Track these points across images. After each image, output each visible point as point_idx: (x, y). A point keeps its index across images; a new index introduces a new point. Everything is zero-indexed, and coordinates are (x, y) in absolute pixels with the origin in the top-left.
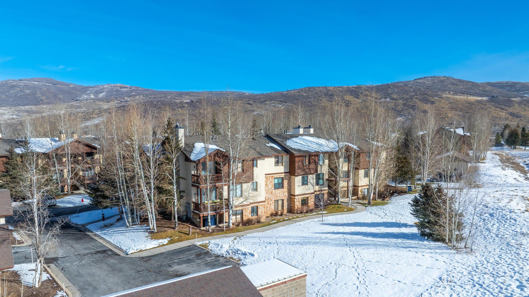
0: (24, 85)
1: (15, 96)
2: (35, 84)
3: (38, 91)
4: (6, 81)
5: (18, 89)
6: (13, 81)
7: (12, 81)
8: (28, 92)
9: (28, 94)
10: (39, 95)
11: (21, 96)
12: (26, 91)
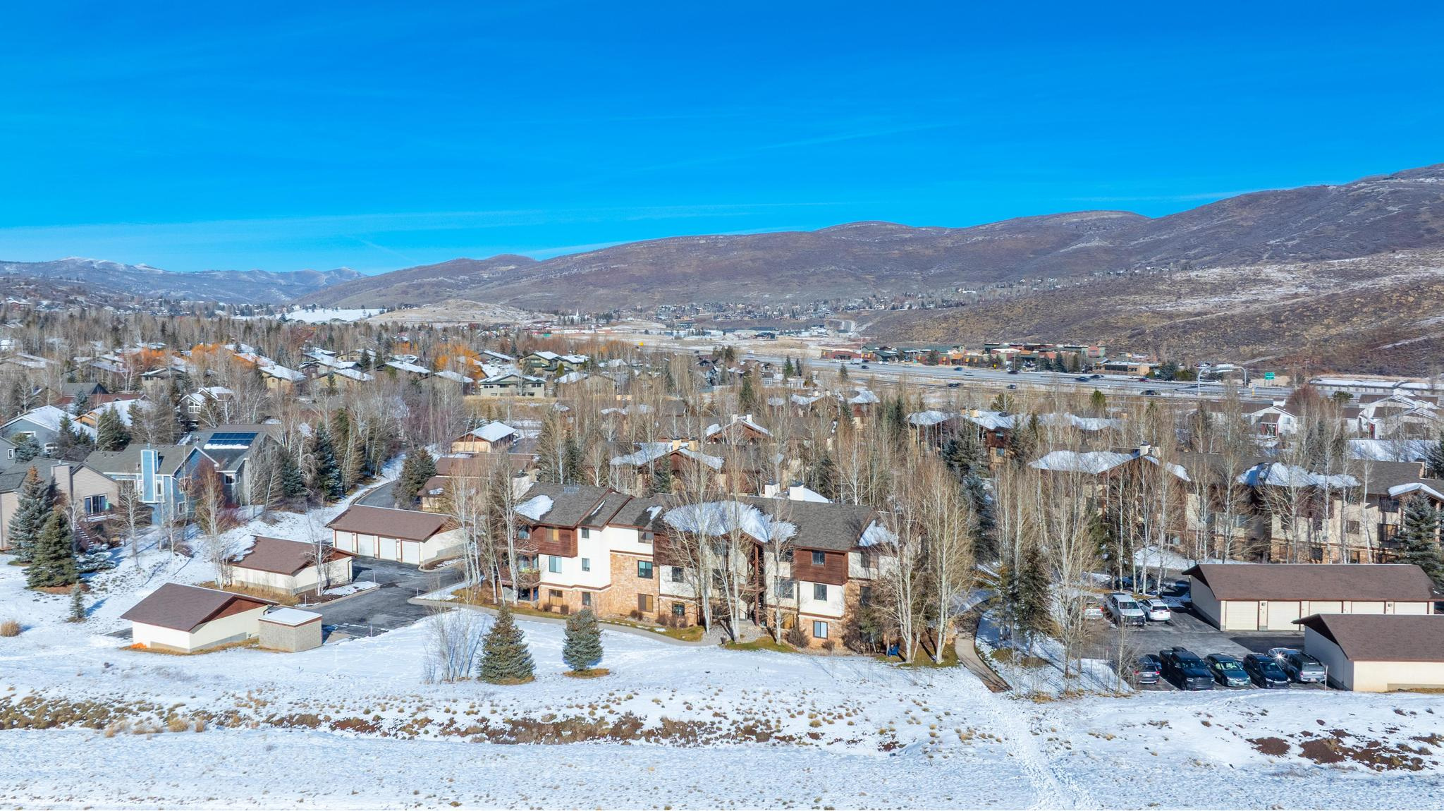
0: (1391, 193)
1: (1360, 223)
2: (1422, 186)
3: (1424, 205)
4: (1348, 186)
5: (1371, 205)
6: (1366, 182)
7: (1363, 184)
8: (1394, 209)
9: (1394, 218)
10: (1426, 216)
11: (1374, 223)
12: (1390, 208)
